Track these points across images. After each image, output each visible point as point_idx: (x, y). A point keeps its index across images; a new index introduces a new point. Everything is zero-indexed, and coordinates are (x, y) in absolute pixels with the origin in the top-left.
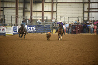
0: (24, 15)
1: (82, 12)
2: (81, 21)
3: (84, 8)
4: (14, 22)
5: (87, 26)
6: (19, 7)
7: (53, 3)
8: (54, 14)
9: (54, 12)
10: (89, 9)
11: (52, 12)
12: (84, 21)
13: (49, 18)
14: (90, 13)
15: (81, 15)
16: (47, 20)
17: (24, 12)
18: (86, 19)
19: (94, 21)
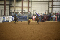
0: (10, 9)
1: (48, 7)
2: (47, 13)
3: (49, 4)
4: (3, 14)
5: (51, 17)
6: (6, 4)
7: (29, 1)
8: (30, 9)
9: (29, 7)
10: (52, 5)
11: (28, 7)
12: (49, 13)
13: (26, 11)
14: (53, 8)
15: (47, 9)
16: (25, 13)
17: (10, 7)
18: (50, 12)
19: (56, 13)
